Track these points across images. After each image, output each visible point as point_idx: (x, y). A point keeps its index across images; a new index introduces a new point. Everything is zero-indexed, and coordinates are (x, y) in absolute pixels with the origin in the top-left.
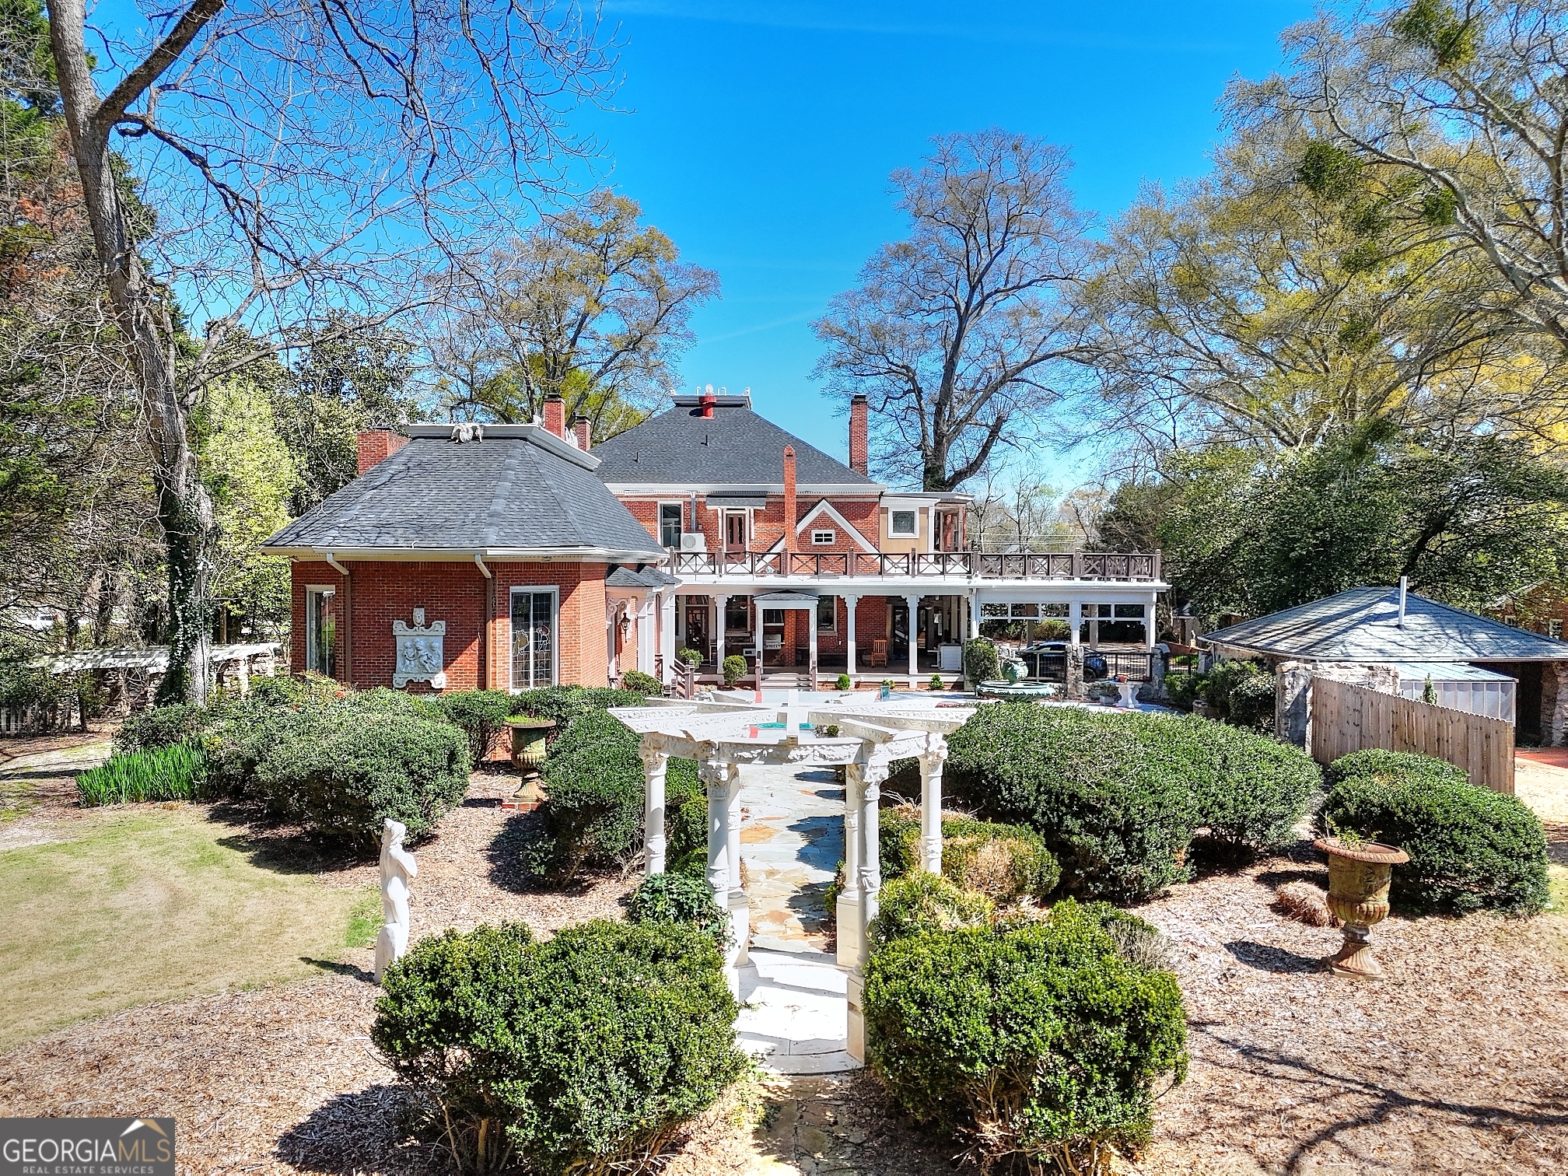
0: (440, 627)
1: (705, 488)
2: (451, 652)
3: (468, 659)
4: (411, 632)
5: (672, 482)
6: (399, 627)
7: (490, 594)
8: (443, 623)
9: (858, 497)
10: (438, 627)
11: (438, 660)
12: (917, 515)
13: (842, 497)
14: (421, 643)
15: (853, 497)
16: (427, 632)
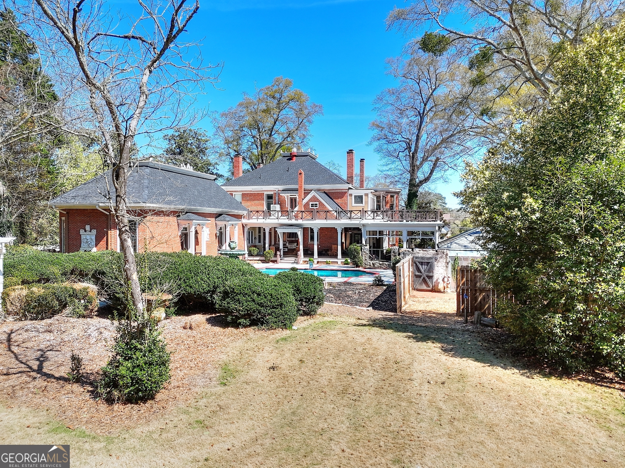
0: (94, 232)
1: (281, 188)
2: (98, 241)
3: (103, 243)
4: (85, 233)
5: (270, 185)
6: (82, 232)
7: (109, 220)
8: (95, 230)
9: (339, 190)
10: (93, 232)
11: (94, 243)
12: (364, 197)
13: (333, 190)
14: (88, 237)
15: (337, 190)
16: (90, 233)
